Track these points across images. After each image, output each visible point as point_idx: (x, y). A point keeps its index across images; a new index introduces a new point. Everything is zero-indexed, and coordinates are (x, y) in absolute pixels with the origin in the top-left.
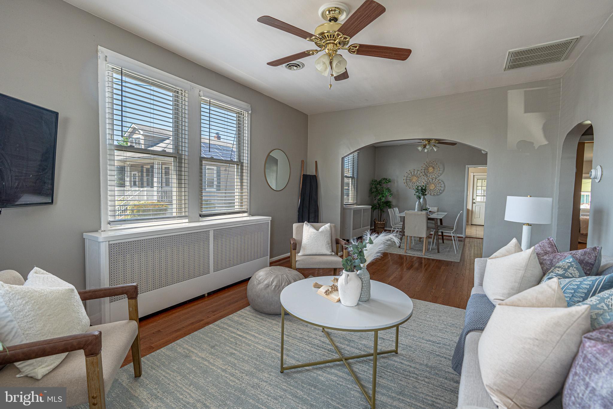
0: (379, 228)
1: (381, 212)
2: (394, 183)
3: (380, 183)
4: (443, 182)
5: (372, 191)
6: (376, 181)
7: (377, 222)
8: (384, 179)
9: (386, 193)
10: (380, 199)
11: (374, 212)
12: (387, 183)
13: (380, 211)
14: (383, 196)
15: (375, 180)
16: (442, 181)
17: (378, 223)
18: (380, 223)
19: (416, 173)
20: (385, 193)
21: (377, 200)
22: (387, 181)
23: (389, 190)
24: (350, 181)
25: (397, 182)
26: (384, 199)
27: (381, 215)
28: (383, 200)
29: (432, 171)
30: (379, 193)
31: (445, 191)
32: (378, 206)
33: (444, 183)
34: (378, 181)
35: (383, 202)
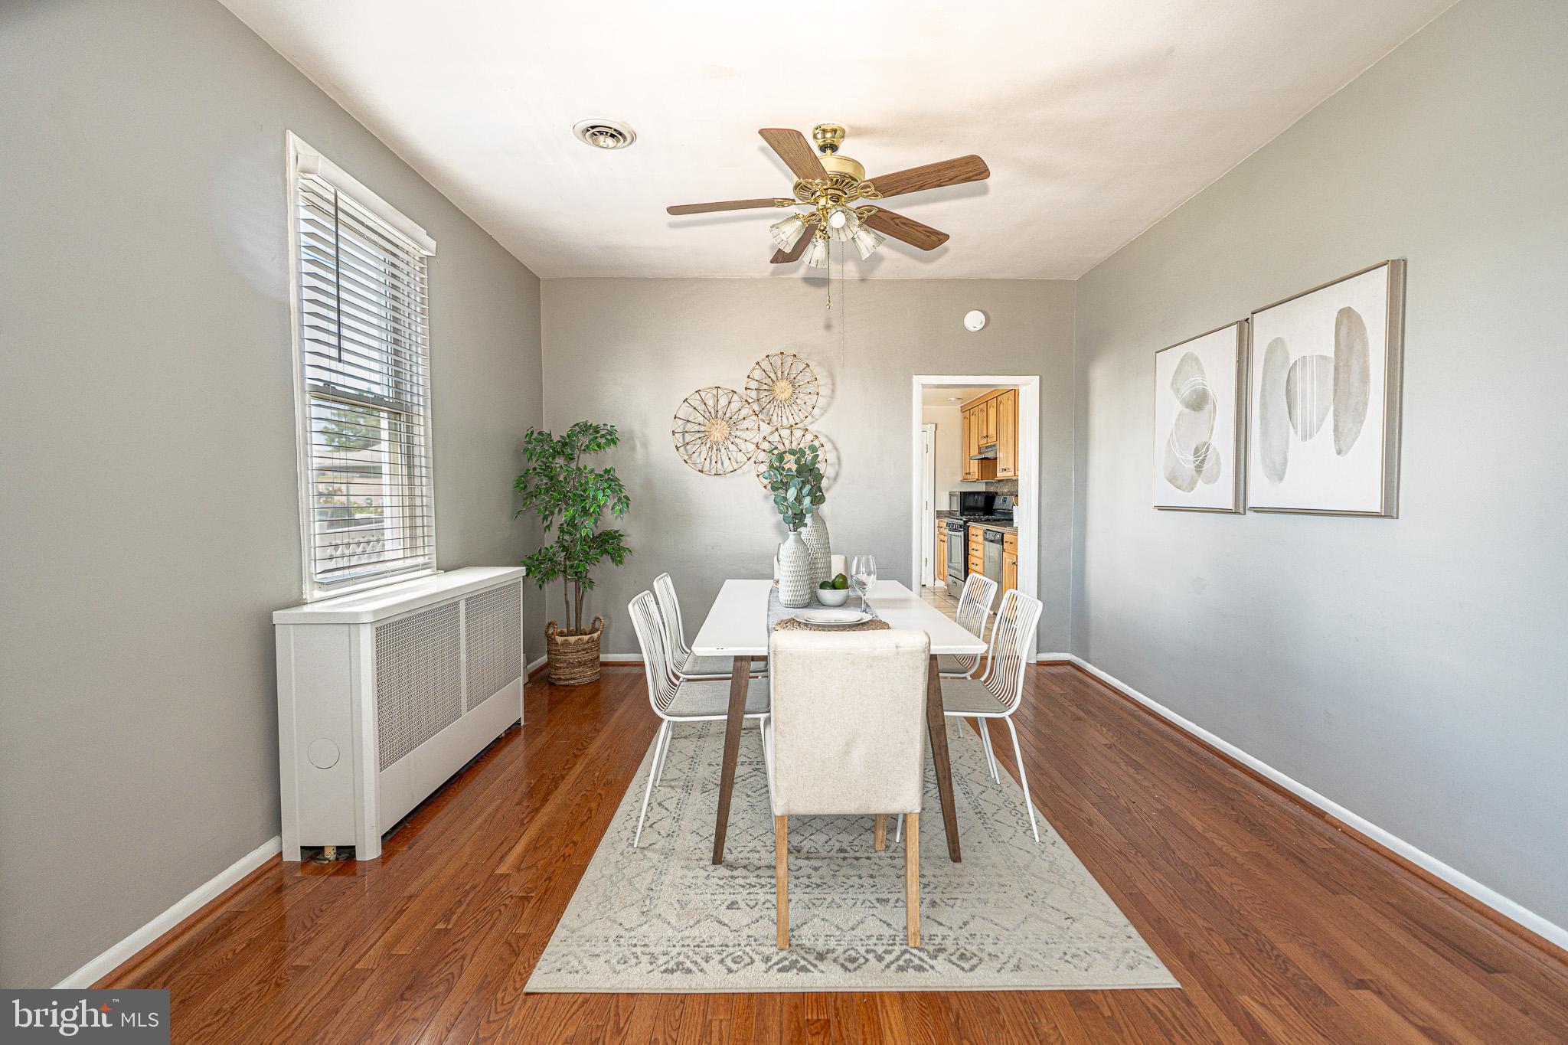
0: (571, 665)
1: (577, 589)
2: (633, 449)
3: (565, 448)
4: (833, 444)
5: (531, 488)
6: (544, 438)
7: (559, 639)
8: (585, 428)
9: (600, 495)
10: (571, 523)
11: (546, 587)
12: (599, 445)
13: (572, 585)
14: (585, 511)
15: (540, 433)
16: (830, 440)
17: (566, 644)
18: (577, 643)
19: (723, 401)
20: (595, 498)
21: (555, 528)
22: (603, 437)
23: (610, 480)
24: (384, 424)
25: (645, 445)
26: (589, 523)
27: (579, 603)
28: (588, 528)
29: (787, 395)
30: (565, 498)
31: (841, 480)
32: (561, 556)
33: (836, 449)
34: (556, 438)
35: (585, 539)
